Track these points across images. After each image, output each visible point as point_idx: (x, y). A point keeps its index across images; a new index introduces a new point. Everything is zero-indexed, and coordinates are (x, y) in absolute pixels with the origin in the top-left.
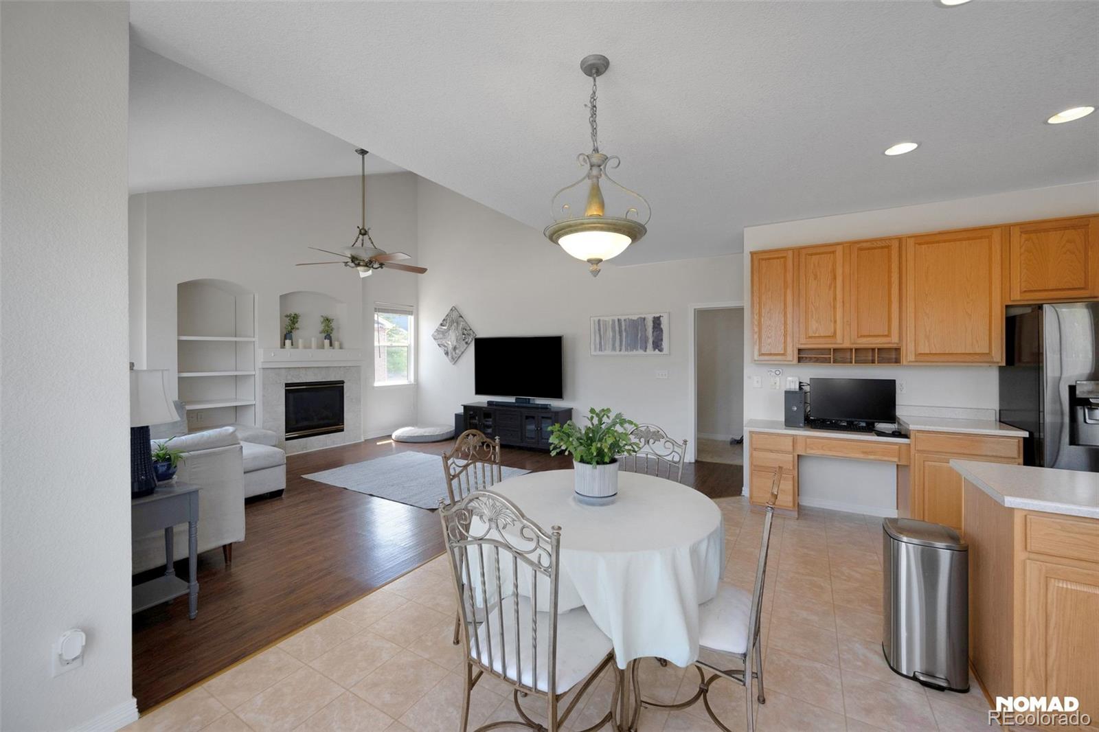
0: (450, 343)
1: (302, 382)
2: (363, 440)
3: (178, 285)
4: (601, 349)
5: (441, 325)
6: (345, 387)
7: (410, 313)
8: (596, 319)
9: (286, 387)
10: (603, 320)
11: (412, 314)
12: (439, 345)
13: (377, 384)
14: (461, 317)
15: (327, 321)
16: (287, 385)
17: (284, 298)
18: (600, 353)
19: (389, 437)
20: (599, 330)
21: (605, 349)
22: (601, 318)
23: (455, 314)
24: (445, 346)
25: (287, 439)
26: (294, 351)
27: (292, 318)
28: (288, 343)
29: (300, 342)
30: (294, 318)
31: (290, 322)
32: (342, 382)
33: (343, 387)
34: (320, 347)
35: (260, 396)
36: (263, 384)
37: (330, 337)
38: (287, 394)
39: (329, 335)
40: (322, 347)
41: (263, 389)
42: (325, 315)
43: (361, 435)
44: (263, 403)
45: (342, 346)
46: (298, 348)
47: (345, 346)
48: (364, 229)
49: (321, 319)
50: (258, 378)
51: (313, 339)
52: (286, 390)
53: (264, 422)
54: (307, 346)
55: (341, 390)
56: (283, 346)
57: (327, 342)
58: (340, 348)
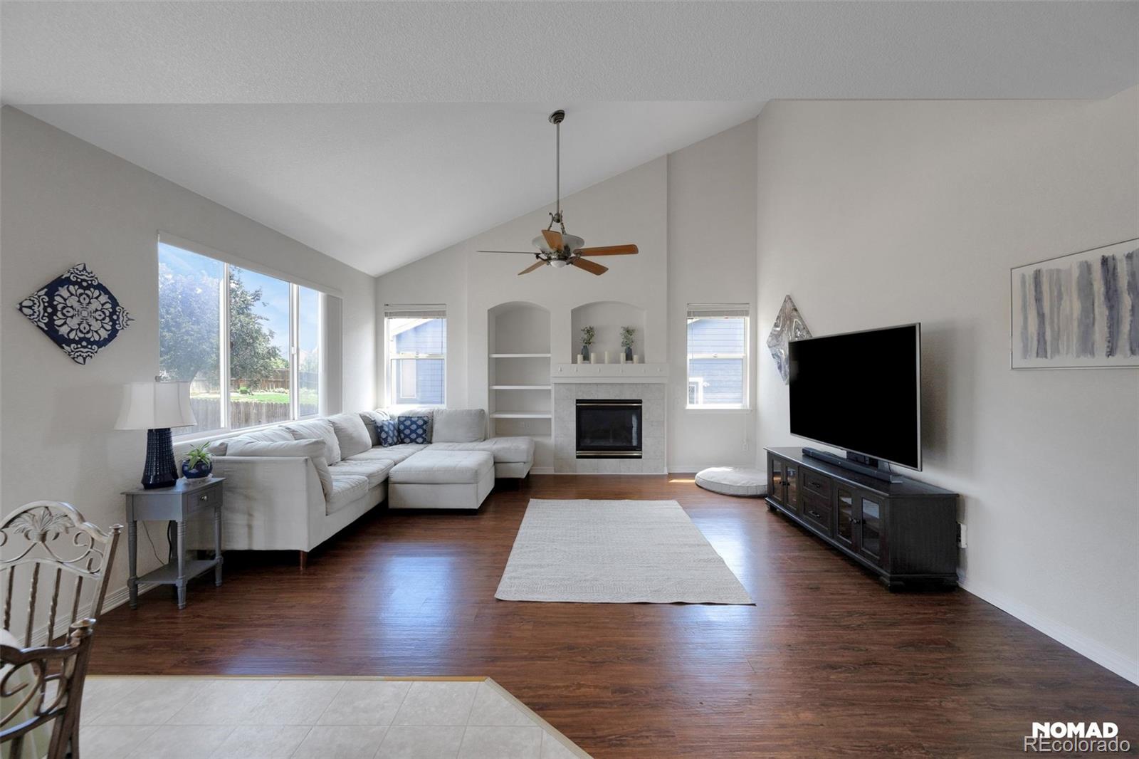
0: (783, 351)
1: (593, 398)
2: (666, 473)
3: (489, 310)
4: (1042, 352)
5: (776, 325)
6: (643, 407)
7: (744, 313)
8: (1030, 271)
9: (577, 403)
10: (1051, 272)
11: (747, 315)
12: (773, 355)
13: (689, 406)
14: (796, 310)
15: (629, 331)
16: (578, 401)
17: (577, 313)
18: (1041, 362)
19: (692, 475)
20: (1038, 300)
21: (1056, 351)
22: (1044, 267)
23: (789, 306)
24: (778, 357)
25: (578, 457)
26: (587, 366)
27: (588, 331)
28: (580, 357)
29: (592, 356)
30: (590, 331)
31: (586, 336)
32: (640, 402)
33: (641, 406)
34: (615, 361)
35: (553, 410)
36: (555, 399)
37: (631, 350)
38: (579, 410)
39: (629, 348)
40: (617, 361)
41: (556, 403)
42: (626, 326)
43: (664, 466)
44: (555, 418)
45: (642, 361)
46: (590, 363)
47: (646, 360)
48: (558, 214)
49: (622, 331)
50: (553, 393)
51: (606, 353)
52: (577, 406)
53: (556, 437)
54: (600, 361)
55: (639, 411)
56: (574, 361)
57: (623, 356)
58: (639, 363)
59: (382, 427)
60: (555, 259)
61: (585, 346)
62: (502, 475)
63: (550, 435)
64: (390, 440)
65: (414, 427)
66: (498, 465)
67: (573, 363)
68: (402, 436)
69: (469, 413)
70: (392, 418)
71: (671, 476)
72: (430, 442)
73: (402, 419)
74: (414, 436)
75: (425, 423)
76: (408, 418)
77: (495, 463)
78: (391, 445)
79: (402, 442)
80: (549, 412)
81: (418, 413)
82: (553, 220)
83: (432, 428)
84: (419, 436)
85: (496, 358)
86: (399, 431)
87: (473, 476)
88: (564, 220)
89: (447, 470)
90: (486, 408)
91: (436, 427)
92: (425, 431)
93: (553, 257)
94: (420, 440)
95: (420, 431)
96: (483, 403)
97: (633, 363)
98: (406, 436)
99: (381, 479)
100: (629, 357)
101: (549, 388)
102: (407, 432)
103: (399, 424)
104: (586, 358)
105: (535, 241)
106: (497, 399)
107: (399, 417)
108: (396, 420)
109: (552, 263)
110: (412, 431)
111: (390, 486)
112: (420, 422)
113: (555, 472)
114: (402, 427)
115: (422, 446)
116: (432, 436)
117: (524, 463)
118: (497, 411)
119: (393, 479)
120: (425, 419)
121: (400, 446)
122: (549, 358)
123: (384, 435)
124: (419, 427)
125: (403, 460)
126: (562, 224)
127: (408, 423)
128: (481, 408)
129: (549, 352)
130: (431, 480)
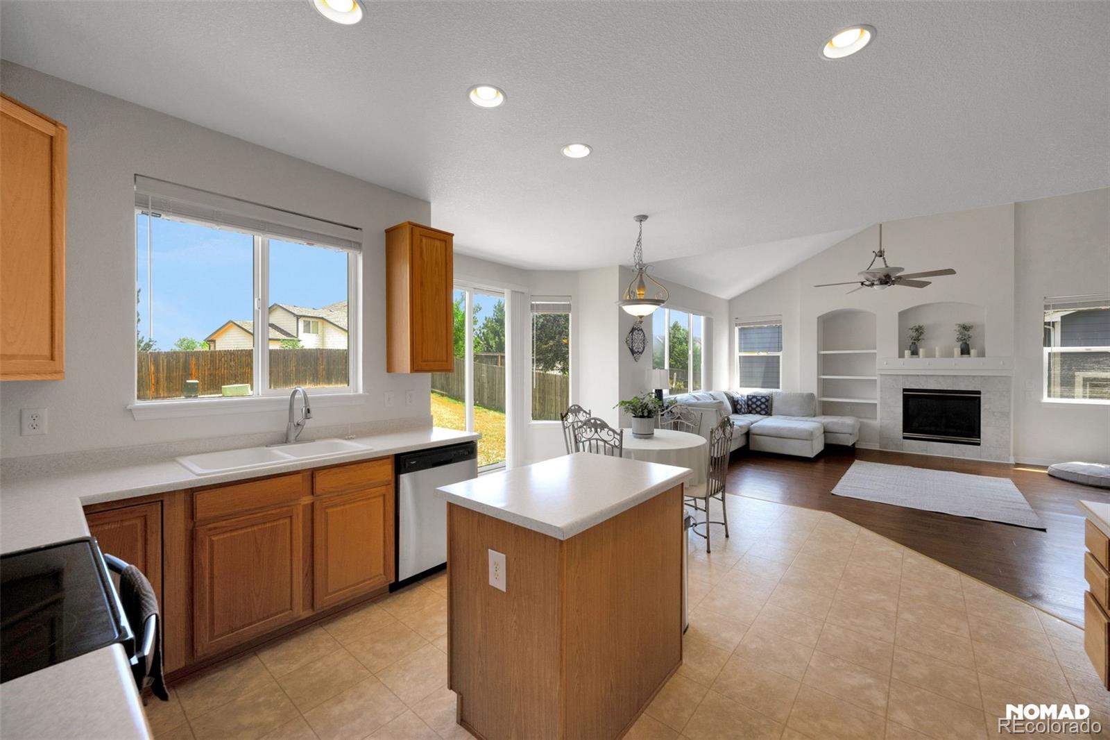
2: (1012, 462)
3: (818, 317)
6: (982, 398)
9: (904, 392)
13: (1045, 401)
15: (965, 328)
16: (905, 390)
17: (903, 315)
19: (1045, 466)
25: (904, 438)
26: (915, 359)
27: (917, 330)
28: (907, 353)
29: (921, 351)
30: (919, 330)
31: (914, 334)
32: (979, 393)
33: (980, 398)
34: (949, 354)
35: (878, 397)
36: (881, 388)
37: (968, 345)
38: (905, 396)
39: (966, 343)
40: (950, 355)
41: (881, 391)
42: (962, 323)
43: (1010, 455)
44: (881, 404)
45: (982, 354)
46: (919, 357)
47: (986, 355)
48: (880, 252)
49: (957, 328)
50: (878, 382)
51: (937, 349)
52: (904, 395)
53: (881, 419)
54: (930, 355)
55: (977, 401)
56: (901, 355)
57: (957, 351)
58: (978, 356)
59: (738, 401)
60: (877, 284)
61: (914, 341)
62: (829, 442)
63: (876, 419)
64: (743, 410)
65: (759, 403)
66: (826, 434)
67: (900, 357)
68: (750, 409)
69: (801, 395)
70: (742, 396)
71: (1018, 465)
72: (770, 415)
73: (750, 397)
74: (758, 409)
75: (767, 401)
76: (754, 397)
77: (824, 432)
78: (743, 413)
79: (750, 413)
80: (876, 399)
81: (761, 394)
82: (876, 255)
83: (772, 405)
84: (762, 409)
85: (824, 354)
86: (748, 405)
87: (808, 436)
88: (886, 255)
89: (790, 430)
90: (815, 393)
91: (775, 404)
92: (767, 406)
93: (875, 283)
94: (764, 412)
95: (763, 406)
96: (813, 388)
97: (970, 357)
98: (754, 409)
99: (745, 431)
100: (965, 351)
101: (876, 378)
102: (754, 406)
103: (748, 401)
104: (915, 353)
105: (860, 273)
106: (825, 386)
107: (748, 396)
108: (746, 398)
109: (875, 287)
110: (757, 406)
111: (751, 436)
112: (763, 400)
113: (880, 448)
114: (750, 403)
115: (765, 416)
116: (771, 410)
117: (851, 434)
118: (824, 396)
119: (751, 432)
120: (767, 398)
121: (750, 415)
122: (875, 353)
123: (739, 407)
124: (762, 403)
125: (756, 422)
126: (884, 258)
127: (754, 400)
128: (812, 392)
129: (875, 349)
130: (778, 435)
